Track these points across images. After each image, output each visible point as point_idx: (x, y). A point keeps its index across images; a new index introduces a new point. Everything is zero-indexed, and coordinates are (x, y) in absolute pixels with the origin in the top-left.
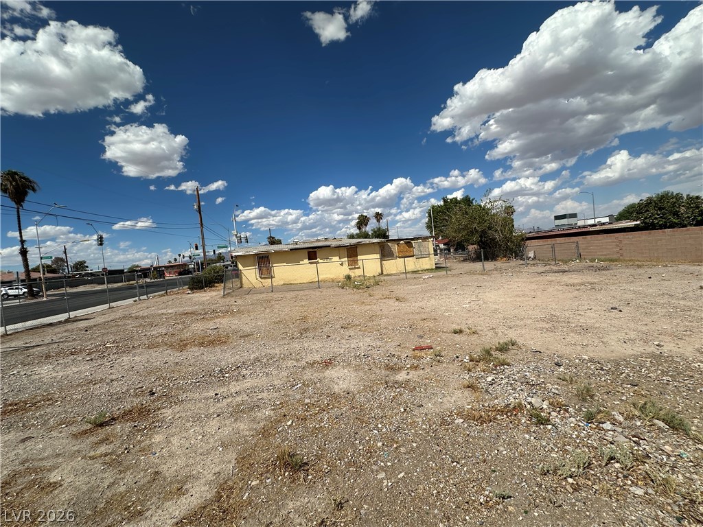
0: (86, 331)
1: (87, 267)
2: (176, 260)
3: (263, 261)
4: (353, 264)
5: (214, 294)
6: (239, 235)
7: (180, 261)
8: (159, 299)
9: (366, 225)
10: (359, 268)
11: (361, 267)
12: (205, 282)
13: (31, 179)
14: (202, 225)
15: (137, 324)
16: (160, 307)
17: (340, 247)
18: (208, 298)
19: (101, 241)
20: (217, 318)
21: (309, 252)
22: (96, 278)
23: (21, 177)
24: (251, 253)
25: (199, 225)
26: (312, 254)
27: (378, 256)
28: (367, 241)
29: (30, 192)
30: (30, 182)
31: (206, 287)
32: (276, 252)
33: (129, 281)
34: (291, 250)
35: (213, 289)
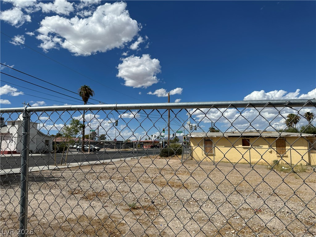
0: (113, 169)
1: (106, 138)
2: (149, 139)
3: (208, 143)
4: (281, 153)
5: (175, 161)
6: (191, 124)
7: (153, 139)
8: (144, 160)
9: (296, 123)
10: (287, 157)
11: (289, 156)
12: (170, 153)
13: (92, 90)
14: (169, 116)
15: (136, 170)
16: (146, 163)
17: (270, 137)
18: (172, 163)
19: (117, 123)
20: (179, 174)
21: (243, 140)
22: (110, 145)
23: (88, 89)
24: (200, 136)
25: (168, 117)
26: (246, 141)
27: (306, 148)
28: (295, 135)
29: (91, 96)
30: (91, 91)
31: (170, 156)
32: (218, 137)
33: (125, 148)
34: (229, 137)
35: (174, 158)
